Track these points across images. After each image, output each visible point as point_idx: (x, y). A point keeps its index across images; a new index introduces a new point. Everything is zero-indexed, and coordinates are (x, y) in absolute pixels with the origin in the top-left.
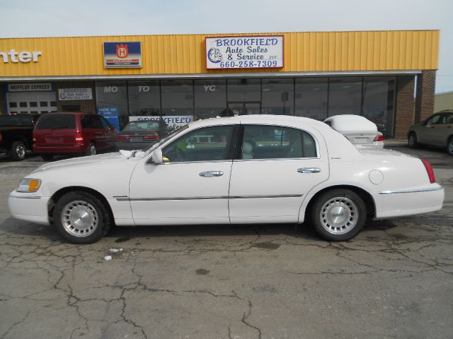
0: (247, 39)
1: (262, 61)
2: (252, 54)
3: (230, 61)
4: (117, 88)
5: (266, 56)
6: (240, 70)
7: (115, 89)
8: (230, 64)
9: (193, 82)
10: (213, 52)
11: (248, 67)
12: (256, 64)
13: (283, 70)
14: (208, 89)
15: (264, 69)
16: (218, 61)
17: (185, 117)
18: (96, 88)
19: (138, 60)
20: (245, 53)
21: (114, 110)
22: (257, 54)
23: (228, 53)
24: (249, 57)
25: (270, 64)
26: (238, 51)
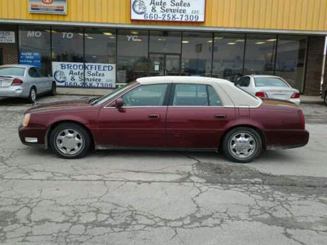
1: (184, 15)
2: (175, 7)
3: (154, 14)
4: (40, 33)
5: (189, 11)
6: (163, 22)
7: (38, 34)
8: (153, 16)
9: (116, 31)
10: (137, 3)
11: (171, 20)
12: (178, 17)
13: (204, 25)
14: (131, 39)
15: (186, 23)
17: (107, 65)
18: (20, 32)
19: (63, 7)
20: (168, 6)
21: (36, 54)
22: (180, 8)
23: (152, 5)
24: (172, 11)
25: (192, 19)
26: (162, 4)
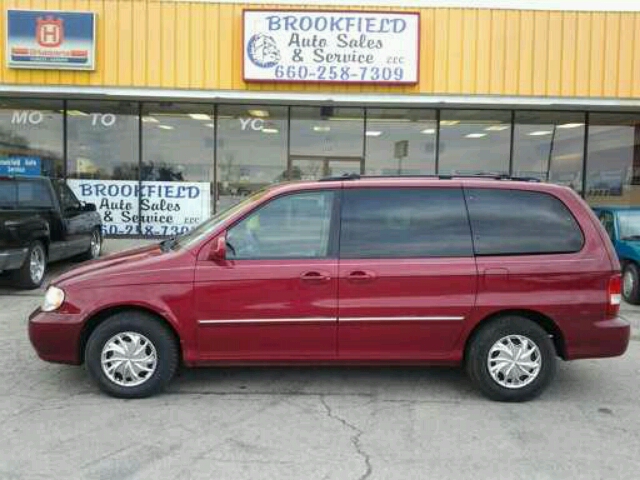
0: (337, 16)
2: (348, 51)
3: (297, 65)
6: (320, 85)
8: (297, 71)
10: (258, 43)
11: (338, 79)
12: (355, 73)
14: (248, 126)
16: (270, 64)
22: (359, 51)
23: (294, 46)
24: (342, 58)
25: (387, 75)
26: (317, 43)
